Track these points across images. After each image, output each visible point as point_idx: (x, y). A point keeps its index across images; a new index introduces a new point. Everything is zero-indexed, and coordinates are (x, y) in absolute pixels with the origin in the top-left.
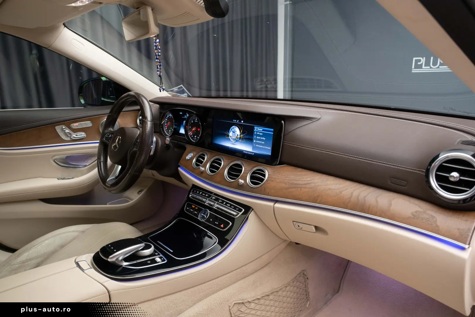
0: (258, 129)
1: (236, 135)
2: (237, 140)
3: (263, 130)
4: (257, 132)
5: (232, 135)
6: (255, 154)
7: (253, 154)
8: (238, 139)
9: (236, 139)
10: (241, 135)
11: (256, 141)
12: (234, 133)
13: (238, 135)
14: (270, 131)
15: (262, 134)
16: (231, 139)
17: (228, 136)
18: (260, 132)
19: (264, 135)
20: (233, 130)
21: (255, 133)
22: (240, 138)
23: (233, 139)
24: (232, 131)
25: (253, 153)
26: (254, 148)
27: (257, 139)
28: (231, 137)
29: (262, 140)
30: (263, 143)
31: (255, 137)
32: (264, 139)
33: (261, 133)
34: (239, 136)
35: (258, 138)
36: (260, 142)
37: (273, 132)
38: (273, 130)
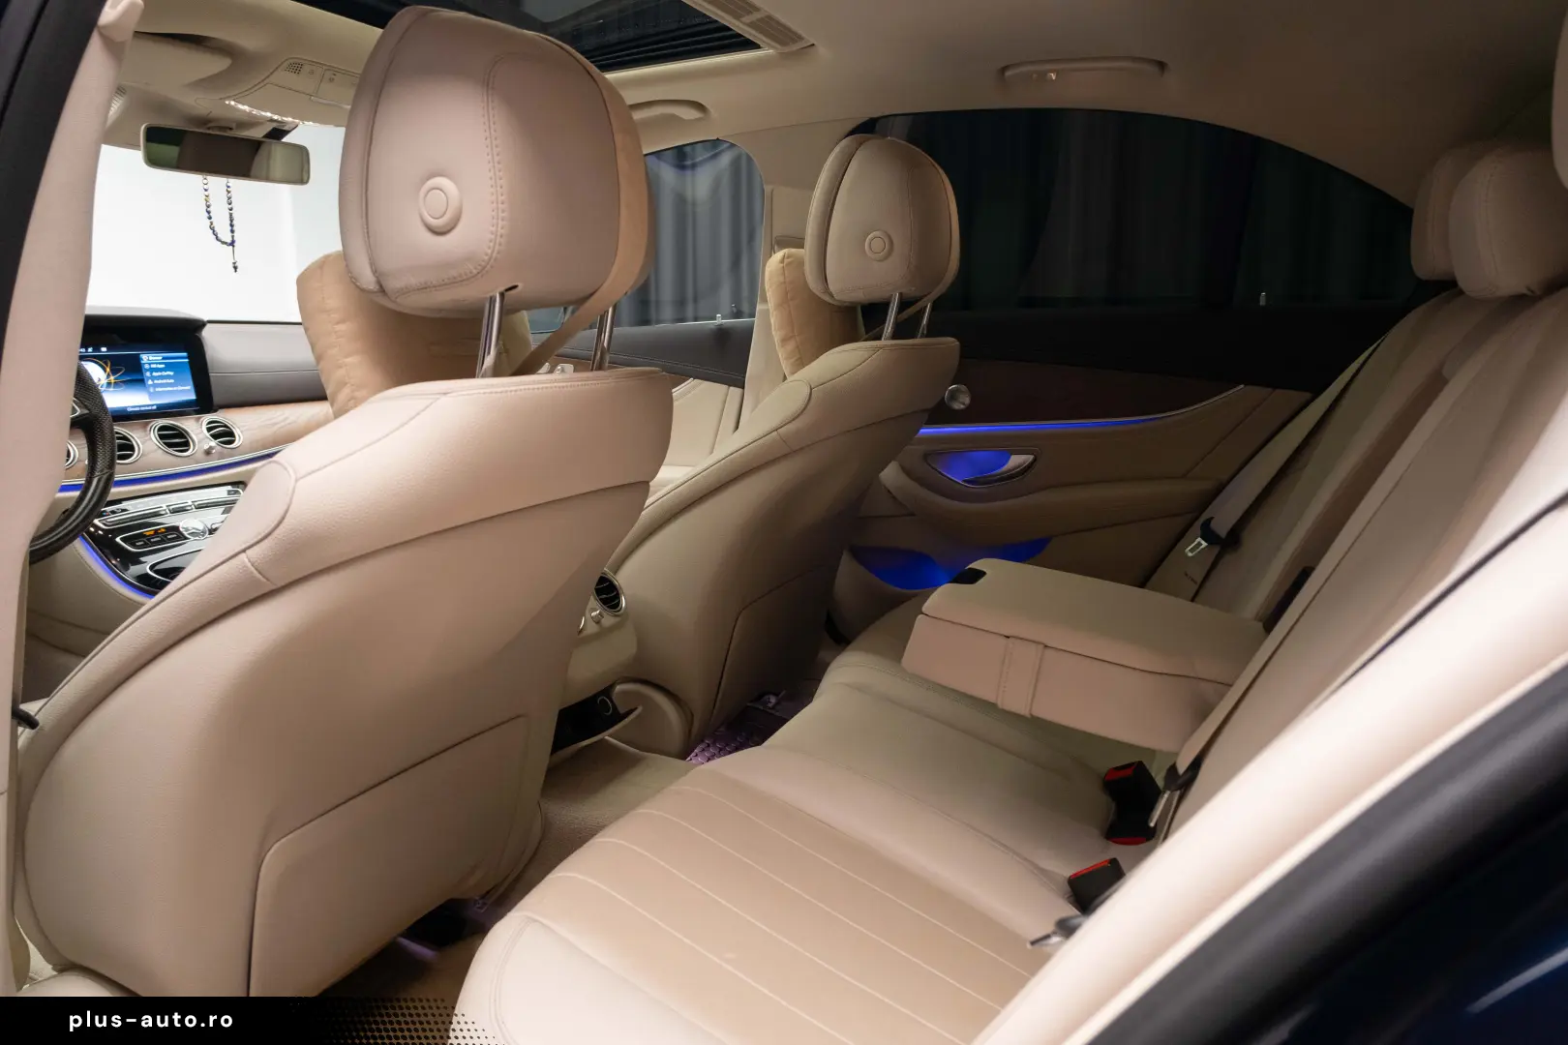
0: (149, 359)
3: (164, 358)
4: (150, 364)
6: (160, 407)
7: (155, 407)
10: (108, 376)
11: (153, 381)
13: (100, 380)
14: (182, 358)
15: (163, 366)
18: (157, 363)
19: (168, 367)
21: (147, 366)
22: (109, 384)
25: (153, 405)
26: (151, 395)
27: (153, 378)
29: (168, 377)
30: (172, 381)
31: (148, 374)
32: (172, 373)
33: (160, 363)
34: (104, 382)
35: (155, 374)
36: (165, 381)
37: (188, 357)
38: (185, 354)
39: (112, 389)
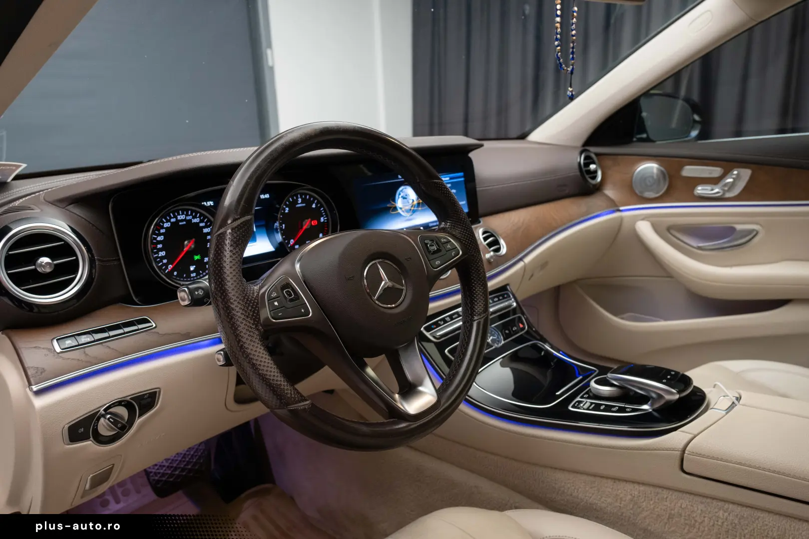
1: (411, 201)
2: (413, 211)
3: (451, 179)
5: (403, 203)
8: (416, 206)
9: (412, 208)
12: (406, 198)
13: (413, 201)
14: (460, 177)
15: (450, 185)
16: (403, 211)
17: (395, 208)
19: (453, 186)
20: (402, 194)
22: (419, 204)
23: (407, 211)
24: (402, 197)
28: (401, 208)
32: (455, 191)
33: (448, 183)
34: (415, 202)
37: (464, 176)
38: (461, 174)
39: (420, 209)
